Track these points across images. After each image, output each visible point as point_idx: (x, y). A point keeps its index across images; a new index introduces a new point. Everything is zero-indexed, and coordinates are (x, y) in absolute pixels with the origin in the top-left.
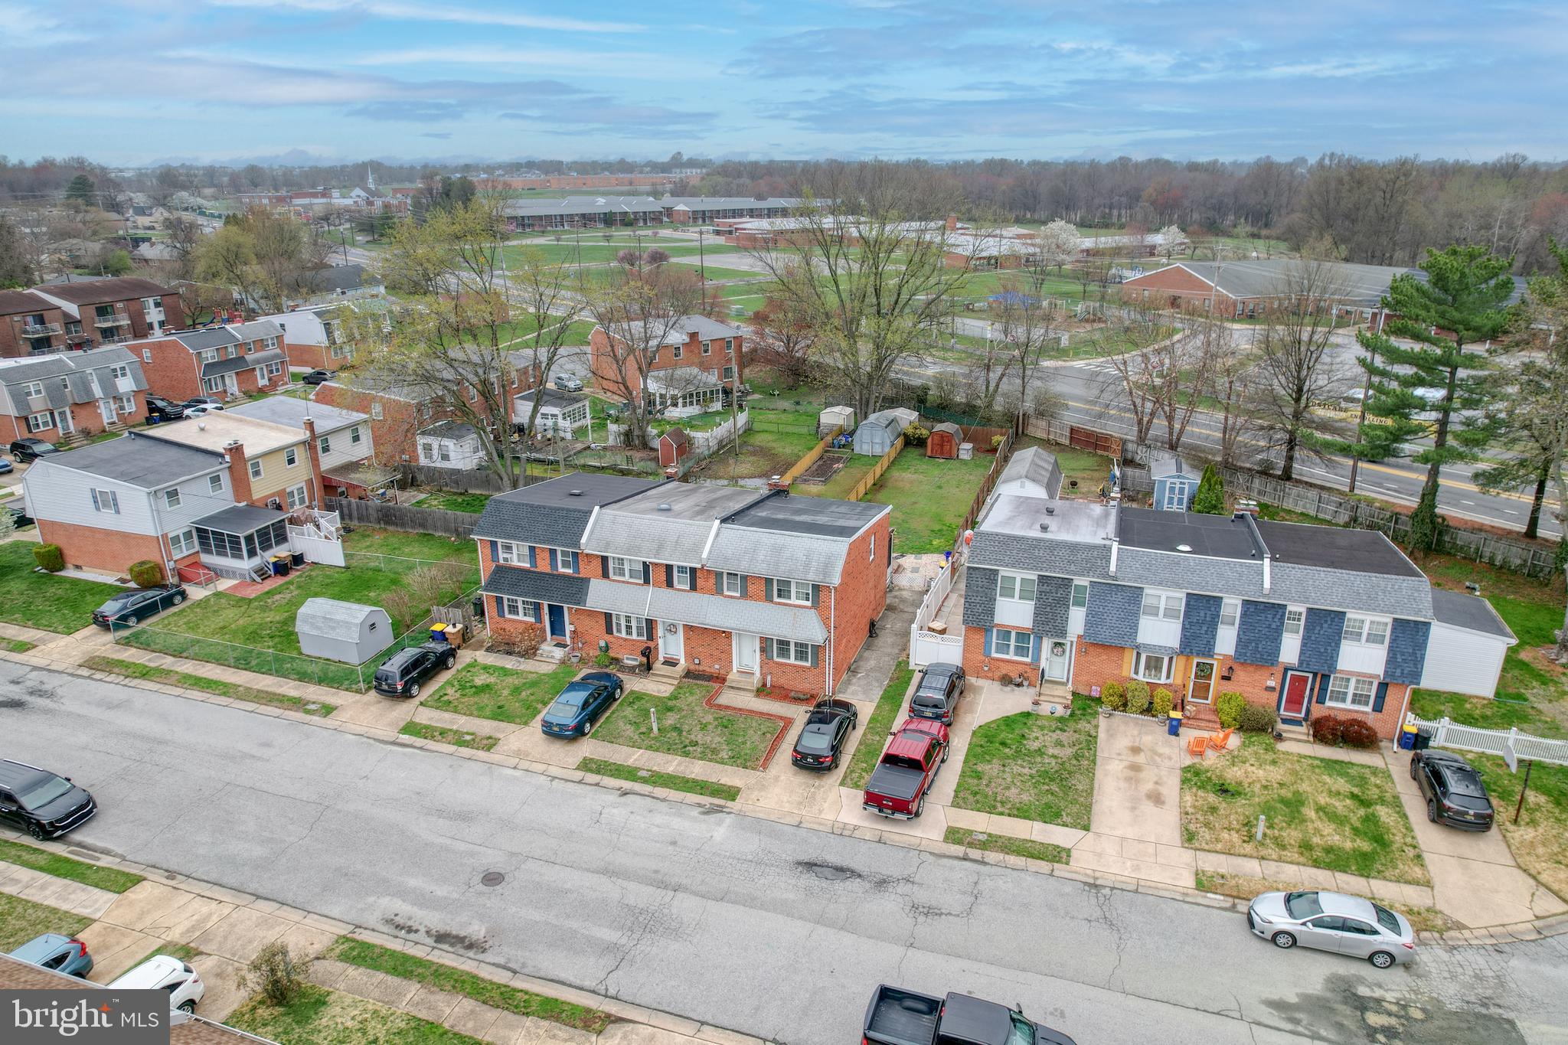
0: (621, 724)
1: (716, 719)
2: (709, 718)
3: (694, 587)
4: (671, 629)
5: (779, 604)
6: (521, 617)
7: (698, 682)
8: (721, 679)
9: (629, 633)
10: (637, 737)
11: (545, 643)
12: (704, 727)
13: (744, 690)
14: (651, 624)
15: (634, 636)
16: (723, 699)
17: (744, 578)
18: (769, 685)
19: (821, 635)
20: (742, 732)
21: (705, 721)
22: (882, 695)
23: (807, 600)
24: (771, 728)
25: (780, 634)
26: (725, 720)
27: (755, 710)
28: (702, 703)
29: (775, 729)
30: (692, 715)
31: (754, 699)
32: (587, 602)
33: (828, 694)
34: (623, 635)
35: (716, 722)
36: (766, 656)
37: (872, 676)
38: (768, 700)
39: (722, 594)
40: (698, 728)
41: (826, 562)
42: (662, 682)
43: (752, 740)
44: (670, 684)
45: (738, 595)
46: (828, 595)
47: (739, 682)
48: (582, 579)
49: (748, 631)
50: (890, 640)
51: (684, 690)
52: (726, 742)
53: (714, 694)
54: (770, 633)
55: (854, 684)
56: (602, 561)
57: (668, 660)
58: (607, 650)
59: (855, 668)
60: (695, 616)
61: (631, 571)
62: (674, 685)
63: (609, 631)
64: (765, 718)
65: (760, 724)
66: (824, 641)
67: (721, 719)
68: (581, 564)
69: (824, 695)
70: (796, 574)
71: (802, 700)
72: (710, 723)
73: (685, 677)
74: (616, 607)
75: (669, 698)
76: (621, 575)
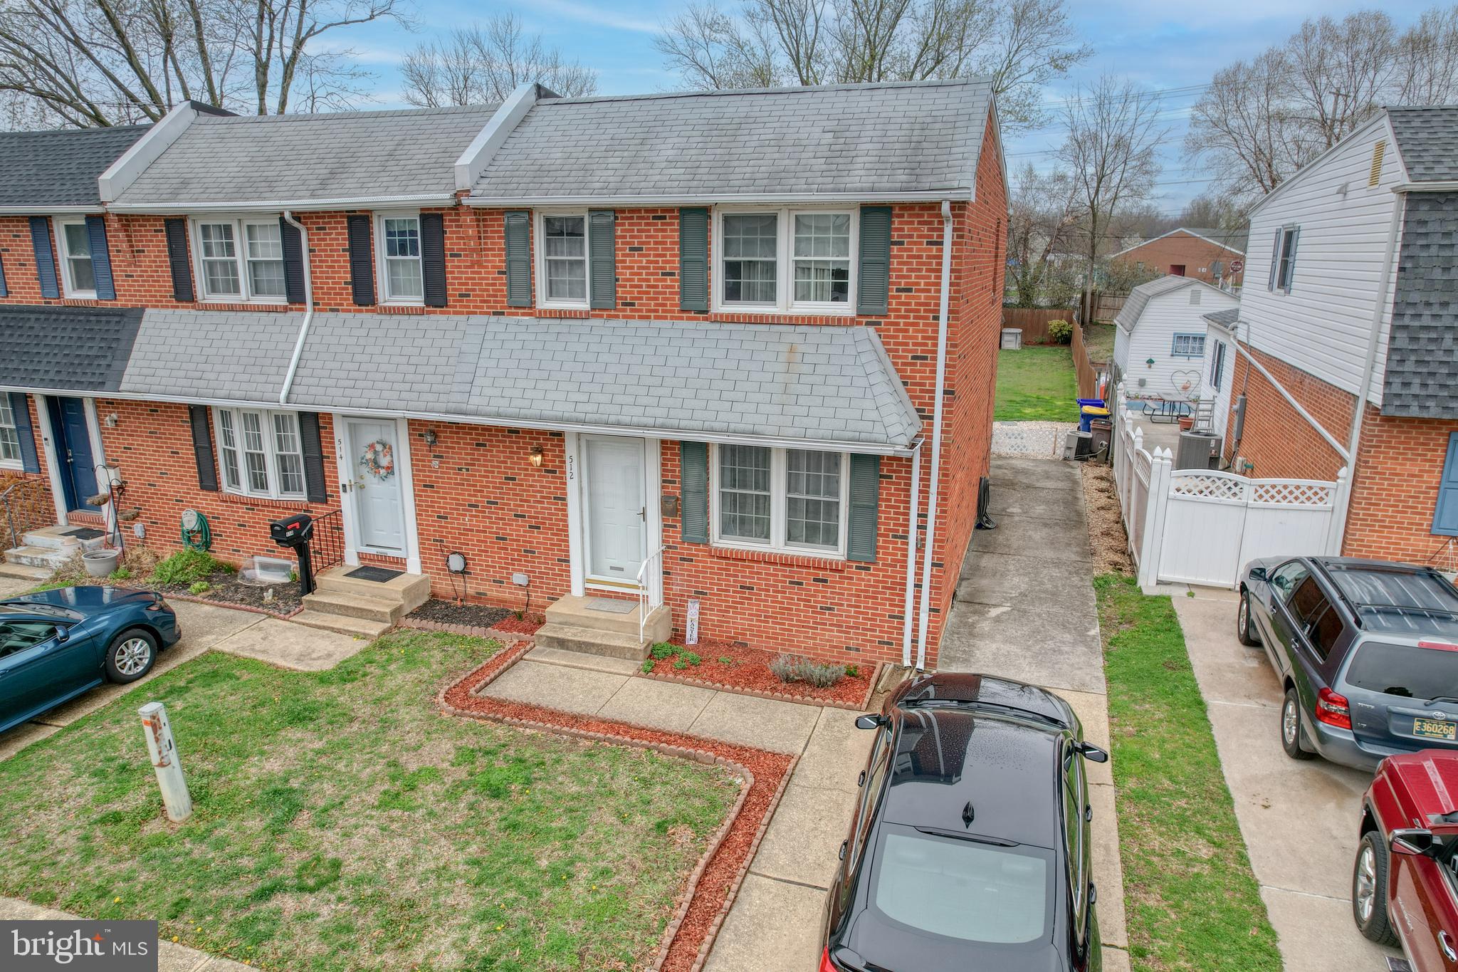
1: (466, 756)
2: (441, 751)
3: (436, 296)
4: (377, 458)
5: (732, 319)
7: (453, 629)
8: (527, 620)
9: (259, 482)
11: (50, 529)
12: (401, 790)
13: (601, 650)
15: (274, 492)
16: (513, 687)
17: (608, 225)
18: (692, 636)
19: (895, 418)
20: (564, 822)
21: (413, 767)
22: (1106, 669)
23: (840, 291)
24: (697, 803)
25: (732, 426)
26: (499, 764)
27: (633, 719)
28: (436, 694)
29: (713, 805)
30: (375, 742)
31: (635, 681)
32: (126, 378)
33: (914, 663)
34: (245, 489)
35: (462, 774)
36: (684, 531)
37: (1039, 615)
38: (687, 690)
39: (528, 307)
40: (372, 798)
41: (914, 139)
42: (332, 629)
43: (602, 864)
44: (356, 635)
45: (584, 305)
46: (928, 252)
47: (586, 624)
48: (121, 314)
49: (619, 424)
50: (1038, 535)
51: (395, 651)
52: (475, 873)
53: (488, 666)
54: (698, 424)
55: (991, 636)
56: (169, 241)
57: (372, 564)
58: (207, 545)
59: (970, 594)
60: (435, 388)
61: (254, 266)
62: (365, 636)
63: (209, 481)
64: (671, 753)
65: (647, 783)
66: (905, 440)
67: (484, 761)
68: (116, 260)
69: (899, 669)
70: (799, 168)
71: (821, 685)
72: (435, 774)
73: (413, 615)
74: (202, 383)
75: (323, 679)
76: (227, 291)
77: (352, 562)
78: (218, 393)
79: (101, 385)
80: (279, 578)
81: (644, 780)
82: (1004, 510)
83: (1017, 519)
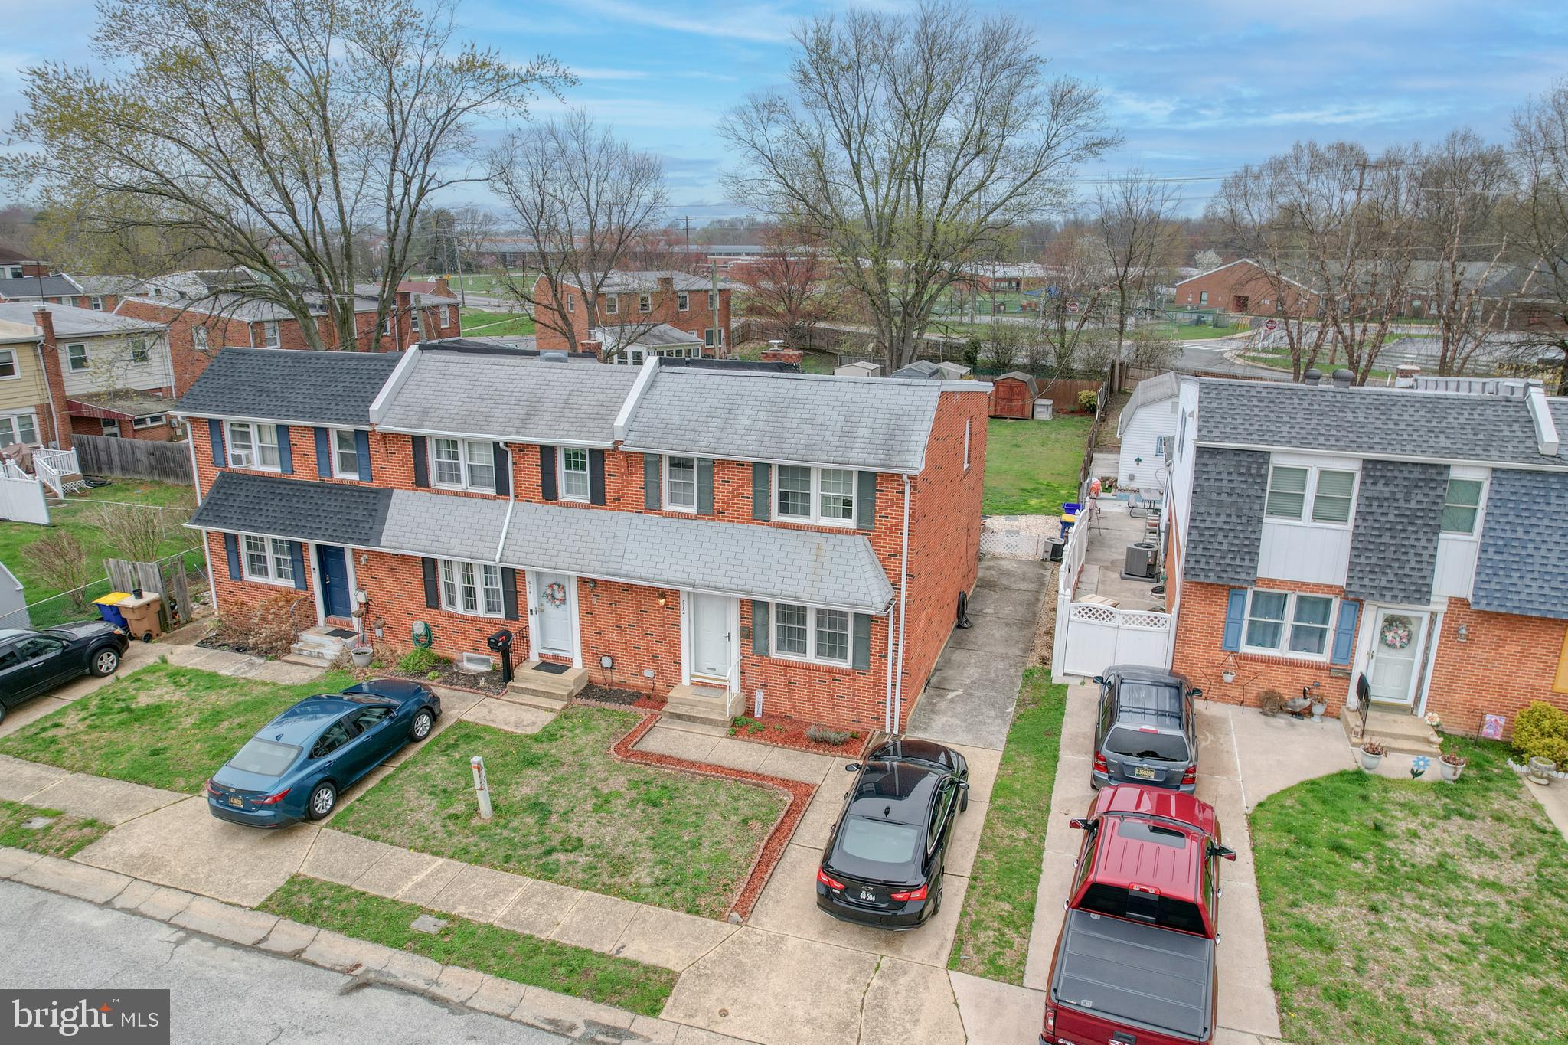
0: (412, 793)
1: (634, 785)
2: (619, 782)
3: (598, 498)
4: (554, 593)
5: (784, 526)
6: (272, 580)
7: (608, 705)
8: (655, 700)
9: (471, 605)
10: (437, 826)
11: (313, 630)
12: (603, 803)
13: (703, 721)
14: (512, 577)
15: (481, 612)
16: (654, 743)
17: (709, 466)
18: (758, 711)
19: (877, 593)
20: (693, 819)
21: (606, 791)
22: (1009, 734)
23: (847, 514)
24: (763, 810)
25: (783, 593)
26: (653, 789)
27: (726, 764)
28: (608, 749)
29: (772, 811)
30: (581, 777)
31: (725, 741)
32: (384, 537)
33: (892, 730)
34: (460, 609)
35: (634, 794)
36: (754, 648)
37: (979, 698)
38: (756, 746)
39: (658, 510)
40: (588, 807)
41: (891, 427)
42: (530, 705)
43: (715, 839)
44: (546, 709)
45: (693, 510)
46: (896, 497)
47: (693, 704)
48: (376, 492)
49: (715, 588)
50: (999, 633)
51: (574, 721)
52: (652, 843)
53: (635, 731)
54: (763, 590)
55: (944, 713)
56: (414, 448)
57: (548, 661)
58: (430, 643)
59: (939, 682)
60: (599, 558)
61: (471, 468)
62: (552, 710)
63: (433, 601)
64: (749, 783)
65: (736, 799)
66: (882, 606)
67: (645, 787)
68: (374, 457)
69: (883, 734)
70: (824, 443)
71: (835, 744)
72: (619, 795)
73: (579, 695)
74: (439, 545)
75: (536, 739)
76: (451, 480)
77: (535, 658)
78: (450, 552)
79: (366, 541)
80: (484, 668)
81: (734, 798)
82: (981, 611)
83: (988, 618)
